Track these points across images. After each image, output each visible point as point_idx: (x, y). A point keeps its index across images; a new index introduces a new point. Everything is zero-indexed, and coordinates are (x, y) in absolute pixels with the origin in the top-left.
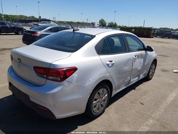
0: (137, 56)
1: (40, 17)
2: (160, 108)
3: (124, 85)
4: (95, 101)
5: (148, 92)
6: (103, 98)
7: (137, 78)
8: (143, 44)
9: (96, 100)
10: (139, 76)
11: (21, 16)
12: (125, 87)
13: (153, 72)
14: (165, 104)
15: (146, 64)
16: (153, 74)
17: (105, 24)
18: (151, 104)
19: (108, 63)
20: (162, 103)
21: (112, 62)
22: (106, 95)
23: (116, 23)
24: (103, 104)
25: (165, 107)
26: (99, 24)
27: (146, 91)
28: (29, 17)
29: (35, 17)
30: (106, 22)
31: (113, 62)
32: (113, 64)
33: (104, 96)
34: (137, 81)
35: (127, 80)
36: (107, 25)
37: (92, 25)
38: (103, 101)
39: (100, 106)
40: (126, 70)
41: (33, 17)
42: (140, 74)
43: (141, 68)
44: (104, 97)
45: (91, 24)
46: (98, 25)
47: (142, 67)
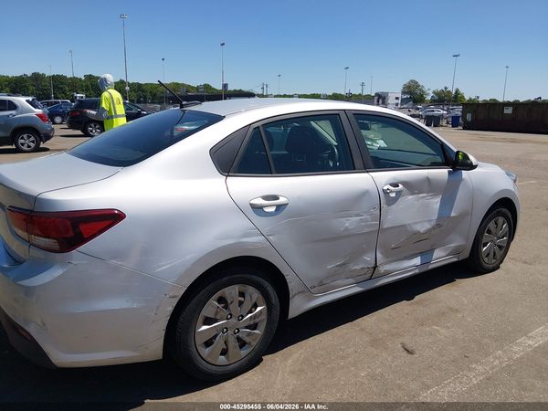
0: (405, 183)
1: (225, 86)
2: (470, 370)
3: (351, 280)
4: (205, 324)
5: (457, 311)
6: (243, 317)
7: (417, 261)
8: (443, 146)
9: (208, 321)
10: (426, 253)
11: (177, 84)
12: (357, 289)
13: (500, 247)
14: (499, 358)
15: (453, 214)
16: (499, 253)
17: (422, 96)
18: (443, 356)
19: (260, 202)
20: (487, 354)
21: (278, 199)
22: (259, 309)
23: (461, 91)
24: (247, 339)
25: (493, 368)
26: (399, 96)
27: (451, 309)
28: (198, 88)
29: (213, 86)
30: (426, 89)
31: (282, 200)
32: (280, 208)
33: (250, 312)
34: (417, 271)
35: (361, 266)
36: (429, 98)
37: (378, 101)
38: (246, 327)
39: (233, 344)
40: (346, 229)
41: (207, 87)
42: (432, 250)
43: (427, 226)
44: (250, 315)
45: (376, 98)
46: (397, 98)
47: (433, 223)
